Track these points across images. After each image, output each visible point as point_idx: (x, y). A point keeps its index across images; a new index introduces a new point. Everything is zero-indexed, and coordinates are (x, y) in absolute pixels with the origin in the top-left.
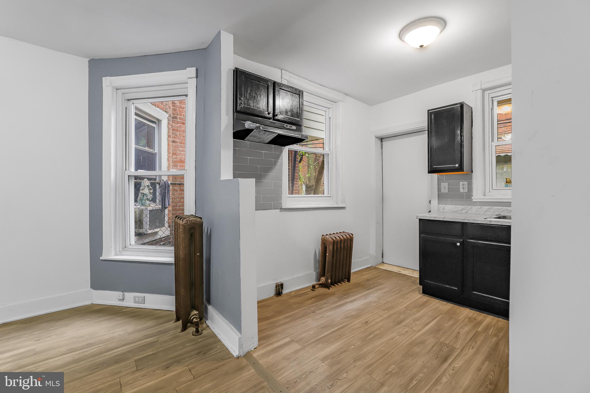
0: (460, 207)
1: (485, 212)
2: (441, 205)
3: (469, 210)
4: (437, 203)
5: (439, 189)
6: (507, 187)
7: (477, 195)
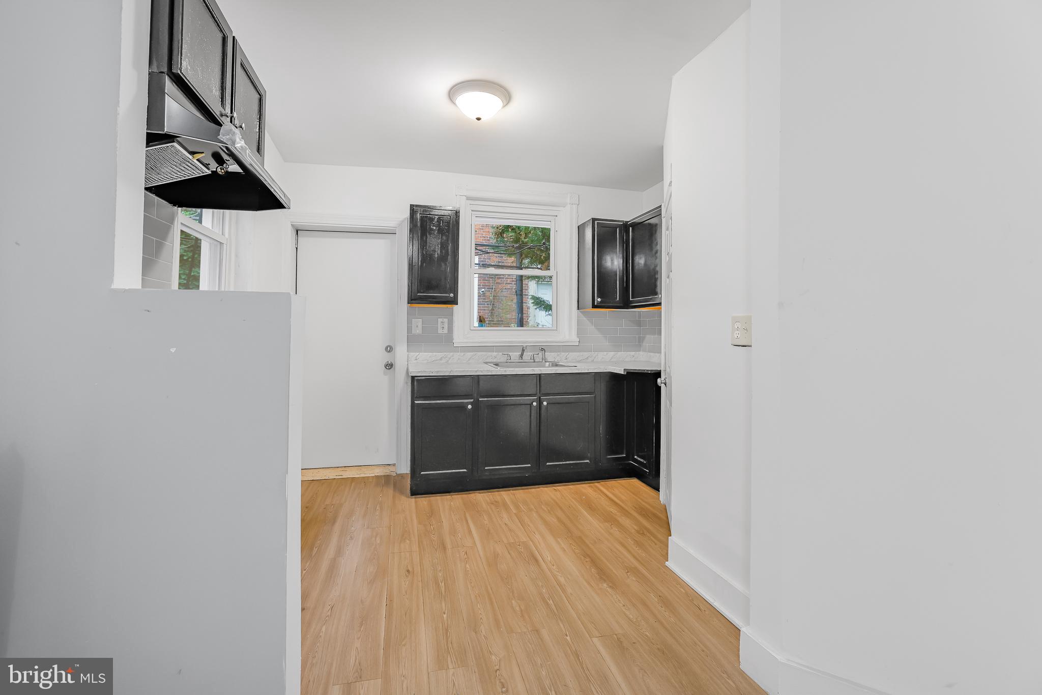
0: (440, 355)
1: (469, 360)
2: (412, 354)
3: (450, 358)
4: (406, 351)
5: (409, 329)
6: (482, 326)
7: (459, 338)
